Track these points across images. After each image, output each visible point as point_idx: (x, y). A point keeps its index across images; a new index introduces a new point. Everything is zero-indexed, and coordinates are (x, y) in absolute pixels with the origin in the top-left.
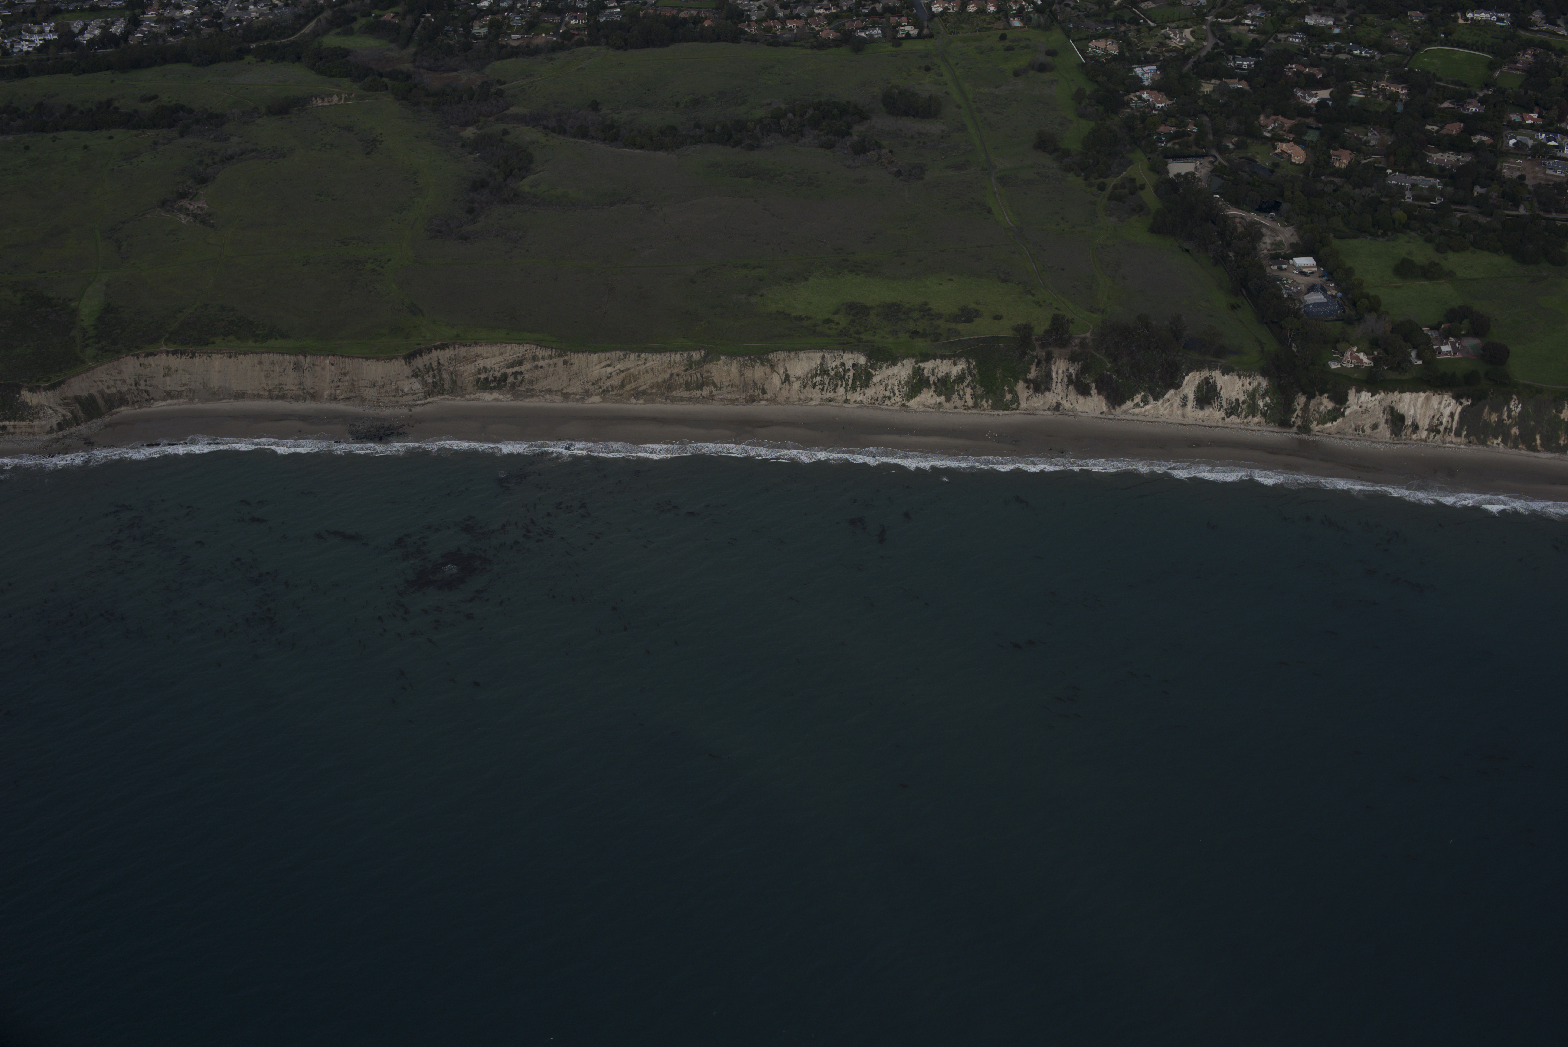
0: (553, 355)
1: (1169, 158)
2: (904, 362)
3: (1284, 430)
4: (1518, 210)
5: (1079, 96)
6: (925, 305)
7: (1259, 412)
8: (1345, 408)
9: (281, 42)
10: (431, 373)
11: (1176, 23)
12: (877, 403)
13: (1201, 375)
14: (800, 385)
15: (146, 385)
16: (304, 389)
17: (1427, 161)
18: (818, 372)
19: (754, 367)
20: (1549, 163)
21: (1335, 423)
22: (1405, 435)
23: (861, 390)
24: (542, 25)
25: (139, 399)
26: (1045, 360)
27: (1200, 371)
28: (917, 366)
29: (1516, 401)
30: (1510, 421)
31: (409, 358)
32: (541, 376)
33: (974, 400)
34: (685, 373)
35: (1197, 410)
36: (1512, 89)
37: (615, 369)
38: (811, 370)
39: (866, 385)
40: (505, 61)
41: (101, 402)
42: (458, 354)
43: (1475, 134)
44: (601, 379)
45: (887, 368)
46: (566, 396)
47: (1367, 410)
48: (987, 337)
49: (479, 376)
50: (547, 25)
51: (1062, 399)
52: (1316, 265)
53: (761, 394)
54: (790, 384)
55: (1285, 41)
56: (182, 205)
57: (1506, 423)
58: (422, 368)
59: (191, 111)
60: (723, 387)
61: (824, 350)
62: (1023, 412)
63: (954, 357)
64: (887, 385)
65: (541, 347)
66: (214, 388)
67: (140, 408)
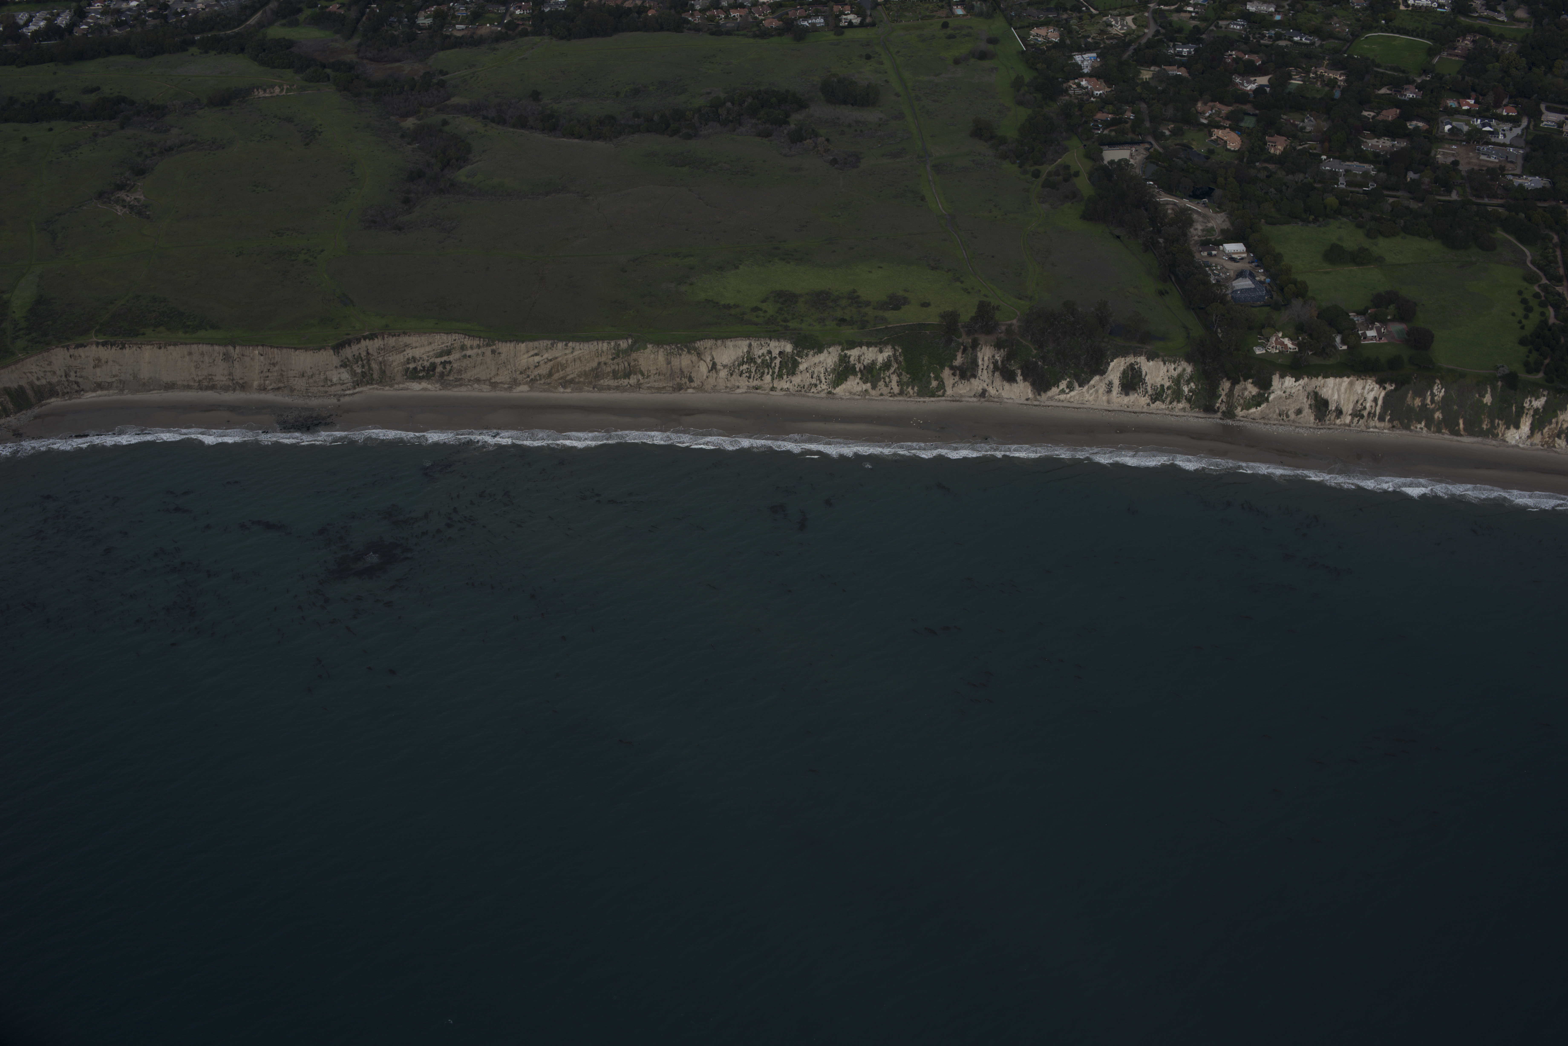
0: (481, 345)
1: (1105, 145)
2: (831, 350)
3: (1208, 416)
4: (1450, 195)
5: (1017, 84)
6: (854, 293)
7: (1184, 398)
8: (1269, 394)
9: (225, 34)
10: (360, 363)
11: (1118, 10)
12: (803, 390)
13: (1126, 361)
14: (727, 373)
15: (76, 376)
16: (233, 380)
17: (1362, 147)
18: (745, 360)
19: (680, 355)
20: (1483, 149)
21: (1259, 408)
22: (1329, 420)
23: (788, 377)
24: (487, 15)
25: (69, 390)
26: (971, 347)
27: (1126, 357)
28: (843, 353)
29: (1440, 386)
30: (1433, 405)
31: (338, 348)
32: (469, 366)
33: (900, 387)
34: (612, 362)
35: (1122, 396)
36: (1450, 75)
37: (542, 358)
38: (738, 358)
39: (793, 373)
40: (448, 52)
41: (30, 393)
42: (387, 343)
43: (1411, 120)
44: (529, 368)
45: (814, 356)
46: (494, 385)
47: (1291, 396)
48: (914, 325)
49: (408, 366)
50: (491, 15)
51: (987, 385)
52: (1246, 250)
53: (688, 383)
54: (717, 372)
55: (1226, 28)
56: (119, 197)
57: (1429, 408)
58: (350, 358)
59: (133, 103)
60: (650, 376)
61: (751, 338)
62: (949, 398)
63: (880, 344)
64: (813, 373)
65: (469, 336)
66: (144, 379)
67: (70, 399)
